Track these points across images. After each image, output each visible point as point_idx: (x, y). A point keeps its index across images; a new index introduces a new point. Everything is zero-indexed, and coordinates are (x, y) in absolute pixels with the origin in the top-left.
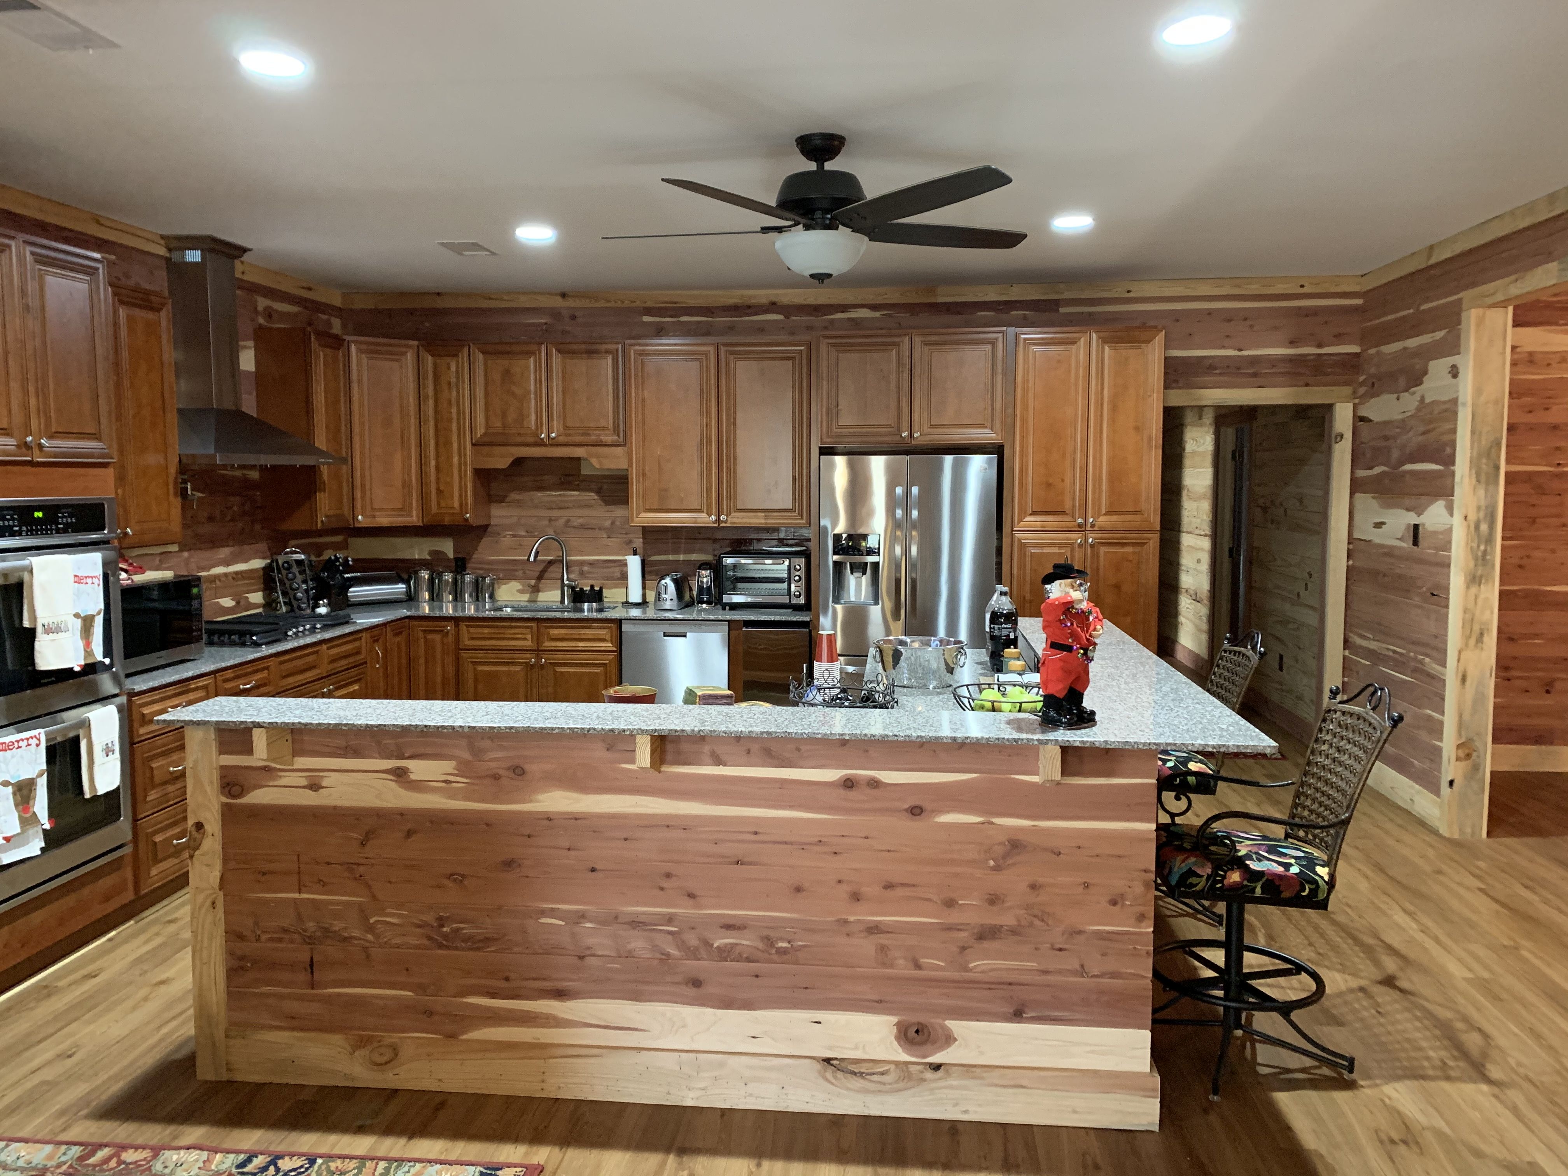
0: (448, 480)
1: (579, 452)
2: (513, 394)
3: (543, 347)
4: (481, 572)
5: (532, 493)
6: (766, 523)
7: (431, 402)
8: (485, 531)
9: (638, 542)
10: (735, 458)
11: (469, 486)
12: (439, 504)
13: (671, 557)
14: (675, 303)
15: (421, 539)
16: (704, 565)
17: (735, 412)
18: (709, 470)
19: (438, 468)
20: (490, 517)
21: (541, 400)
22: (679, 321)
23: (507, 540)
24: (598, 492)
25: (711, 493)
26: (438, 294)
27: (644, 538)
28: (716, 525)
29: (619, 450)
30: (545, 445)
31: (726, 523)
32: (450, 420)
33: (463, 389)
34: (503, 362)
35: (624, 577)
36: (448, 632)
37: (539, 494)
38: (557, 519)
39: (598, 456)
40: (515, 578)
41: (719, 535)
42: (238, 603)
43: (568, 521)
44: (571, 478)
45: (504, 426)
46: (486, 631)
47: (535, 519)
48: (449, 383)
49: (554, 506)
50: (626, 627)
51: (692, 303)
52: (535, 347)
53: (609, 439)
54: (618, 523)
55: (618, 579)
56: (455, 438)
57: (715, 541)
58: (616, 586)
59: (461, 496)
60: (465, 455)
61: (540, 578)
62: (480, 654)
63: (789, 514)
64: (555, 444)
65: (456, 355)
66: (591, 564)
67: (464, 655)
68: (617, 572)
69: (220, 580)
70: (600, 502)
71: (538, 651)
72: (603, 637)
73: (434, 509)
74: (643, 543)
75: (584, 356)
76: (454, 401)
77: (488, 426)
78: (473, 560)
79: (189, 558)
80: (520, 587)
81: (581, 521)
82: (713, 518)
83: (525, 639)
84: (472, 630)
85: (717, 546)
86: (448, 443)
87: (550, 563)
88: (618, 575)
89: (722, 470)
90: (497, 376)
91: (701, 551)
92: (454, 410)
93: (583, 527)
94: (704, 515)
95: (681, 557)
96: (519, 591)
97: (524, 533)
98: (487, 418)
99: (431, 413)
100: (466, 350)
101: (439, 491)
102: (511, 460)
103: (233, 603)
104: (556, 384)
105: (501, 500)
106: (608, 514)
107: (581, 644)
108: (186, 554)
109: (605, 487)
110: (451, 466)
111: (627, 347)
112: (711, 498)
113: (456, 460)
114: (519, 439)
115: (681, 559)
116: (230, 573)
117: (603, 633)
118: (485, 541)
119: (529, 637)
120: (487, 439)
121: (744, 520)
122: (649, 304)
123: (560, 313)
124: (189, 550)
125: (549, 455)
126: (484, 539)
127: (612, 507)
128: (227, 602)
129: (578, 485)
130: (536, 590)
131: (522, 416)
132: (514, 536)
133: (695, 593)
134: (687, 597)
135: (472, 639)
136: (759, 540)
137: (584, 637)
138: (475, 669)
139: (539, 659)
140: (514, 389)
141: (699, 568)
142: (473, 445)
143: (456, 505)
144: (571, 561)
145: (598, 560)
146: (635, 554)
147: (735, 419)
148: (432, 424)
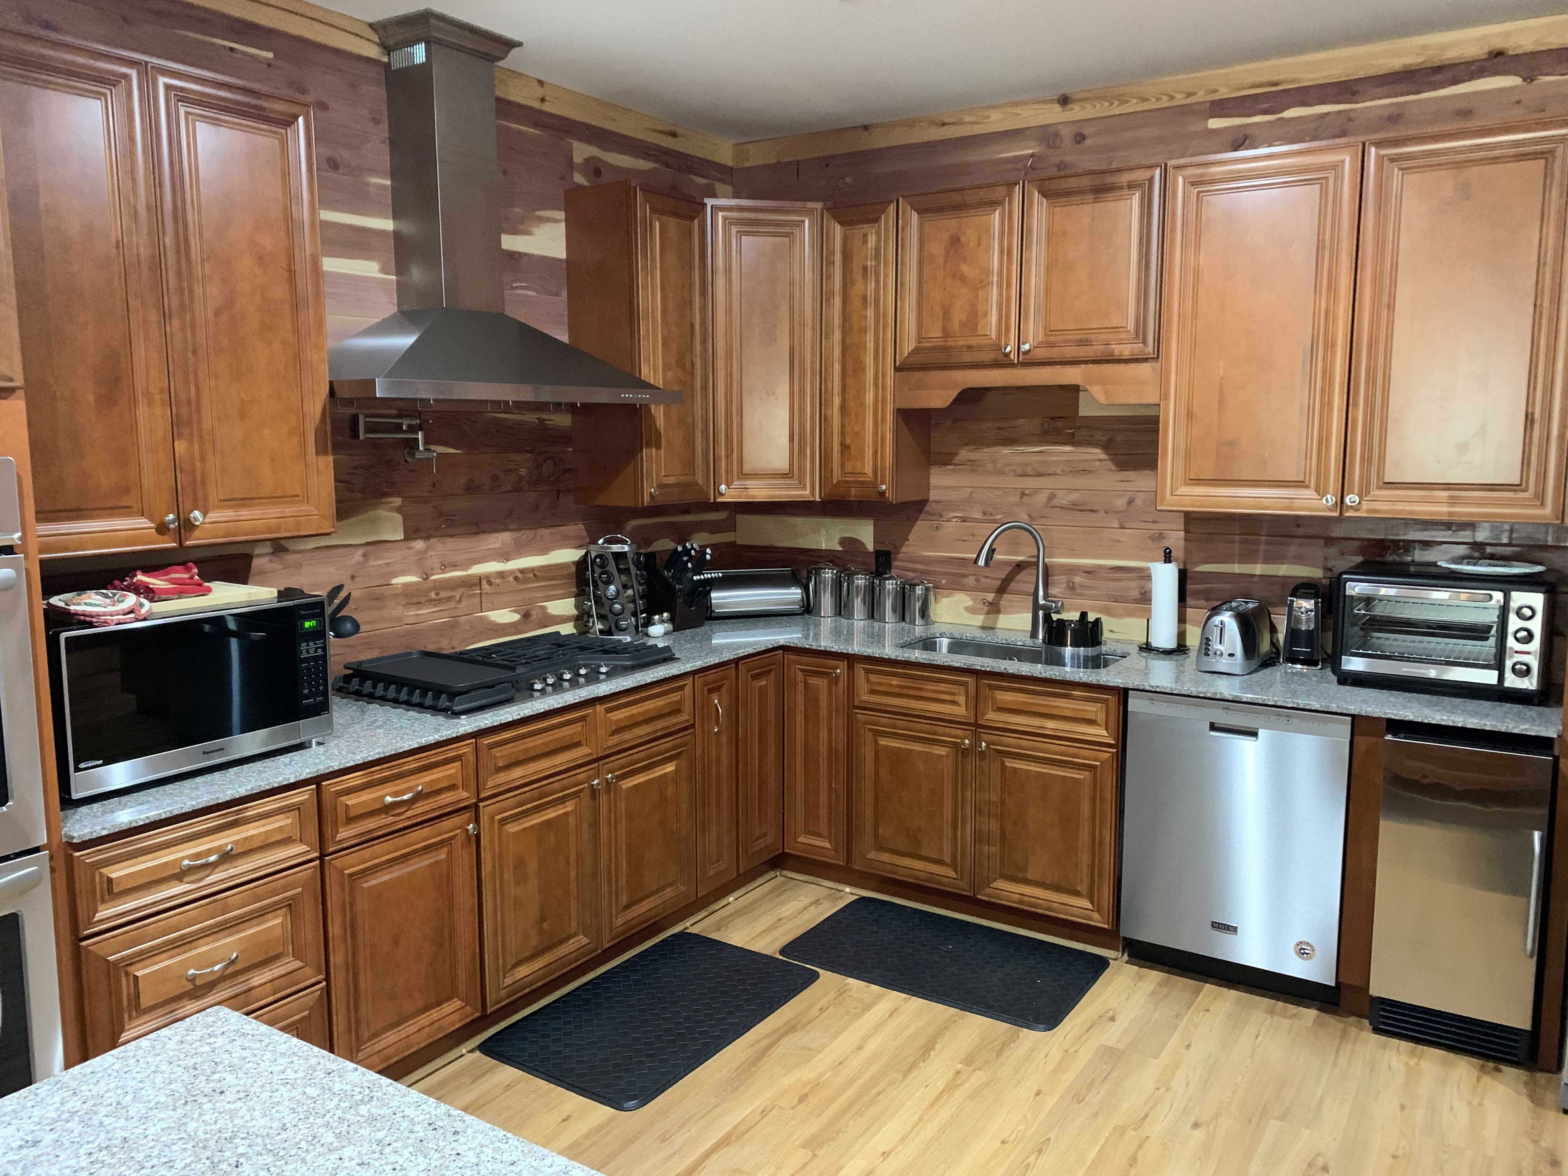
0: (857, 429)
1: (1070, 375)
2: (963, 279)
3: (1017, 190)
4: (911, 575)
5: (996, 449)
6: (1450, 514)
7: (837, 301)
8: (920, 511)
9: (1176, 538)
10: (1387, 378)
11: (889, 437)
12: (842, 466)
13: (1237, 568)
14: (1276, 84)
15: (827, 520)
16: (1303, 588)
17: (1394, 283)
18: (1326, 405)
19: (843, 408)
20: (928, 488)
21: (1009, 286)
22: (1282, 118)
23: (951, 528)
24: (1106, 447)
25: (1328, 447)
26: (866, 128)
27: (1186, 531)
28: (1336, 514)
29: (1145, 369)
30: (1012, 365)
31: (1356, 510)
32: (864, 330)
33: (886, 276)
34: (949, 224)
35: (1145, 598)
36: (837, 678)
37: (1006, 451)
38: (1036, 491)
39: (1103, 381)
40: (963, 588)
41: (1338, 532)
42: (526, 616)
43: (1052, 497)
44: (1060, 423)
45: (946, 335)
46: (895, 681)
47: (998, 493)
48: (865, 268)
49: (1029, 472)
50: (1135, 704)
51: (1310, 78)
52: (1002, 190)
53: (1125, 350)
54: (1138, 502)
55: (1136, 601)
56: (869, 361)
57: (1330, 541)
58: (1130, 614)
59: (875, 453)
60: (884, 388)
61: (1002, 590)
62: (884, 719)
63: (1510, 495)
64: (1029, 362)
65: (876, 220)
66: (1089, 572)
67: (861, 716)
68: (1133, 588)
69: (490, 583)
70: (1110, 465)
71: (976, 727)
72: (1092, 717)
73: (837, 475)
74: (1186, 540)
75: (1090, 197)
76: (871, 299)
77: (920, 338)
78: (900, 556)
79: (426, 551)
80: (971, 603)
81: (1073, 497)
82: (1330, 499)
83: (954, 703)
84: (874, 678)
85: (1333, 551)
86: (860, 369)
87: (1020, 566)
88: (1136, 594)
89: (1356, 405)
90: (937, 249)
91: (1298, 559)
92: (870, 313)
93: (1076, 507)
94: (1310, 493)
95: (1258, 569)
96: (967, 609)
97: (979, 516)
98: (920, 325)
99: (837, 320)
100: (892, 208)
101: (845, 448)
102: (954, 394)
103: (516, 617)
104: (1037, 253)
105: (946, 460)
106: (1122, 486)
107: (1051, 724)
108: (419, 545)
109: (1119, 438)
110: (862, 405)
111: (1170, 170)
112: (1328, 458)
113: (870, 397)
114: (967, 357)
115: (1258, 572)
116: (512, 572)
117: (1093, 709)
118: (921, 527)
119: (961, 699)
120: (919, 359)
121: (1400, 507)
122: (1224, 93)
123: (1056, 135)
124: (427, 538)
125: (1020, 383)
126: (918, 523)
127: (1131, 475)
128: (505, 616)
129: (1073, 434)
130: (994, 609)
131: (974, 318)
132: (964, 520)
133: (1281, 637)
134: (1265, 646)
135: (873, 692)
136: (1427, 544)
137: (1055, 712)
138: (876, 743)
139: (976, 741)
140: (965, 268)
141: (1294, 594)
142: (897, 369)
143: (868, 469)
144: (1054, 566)
145: (1100, 567)
146: (1168, 559)
147: (1392, 296)
148: (837, 336)
